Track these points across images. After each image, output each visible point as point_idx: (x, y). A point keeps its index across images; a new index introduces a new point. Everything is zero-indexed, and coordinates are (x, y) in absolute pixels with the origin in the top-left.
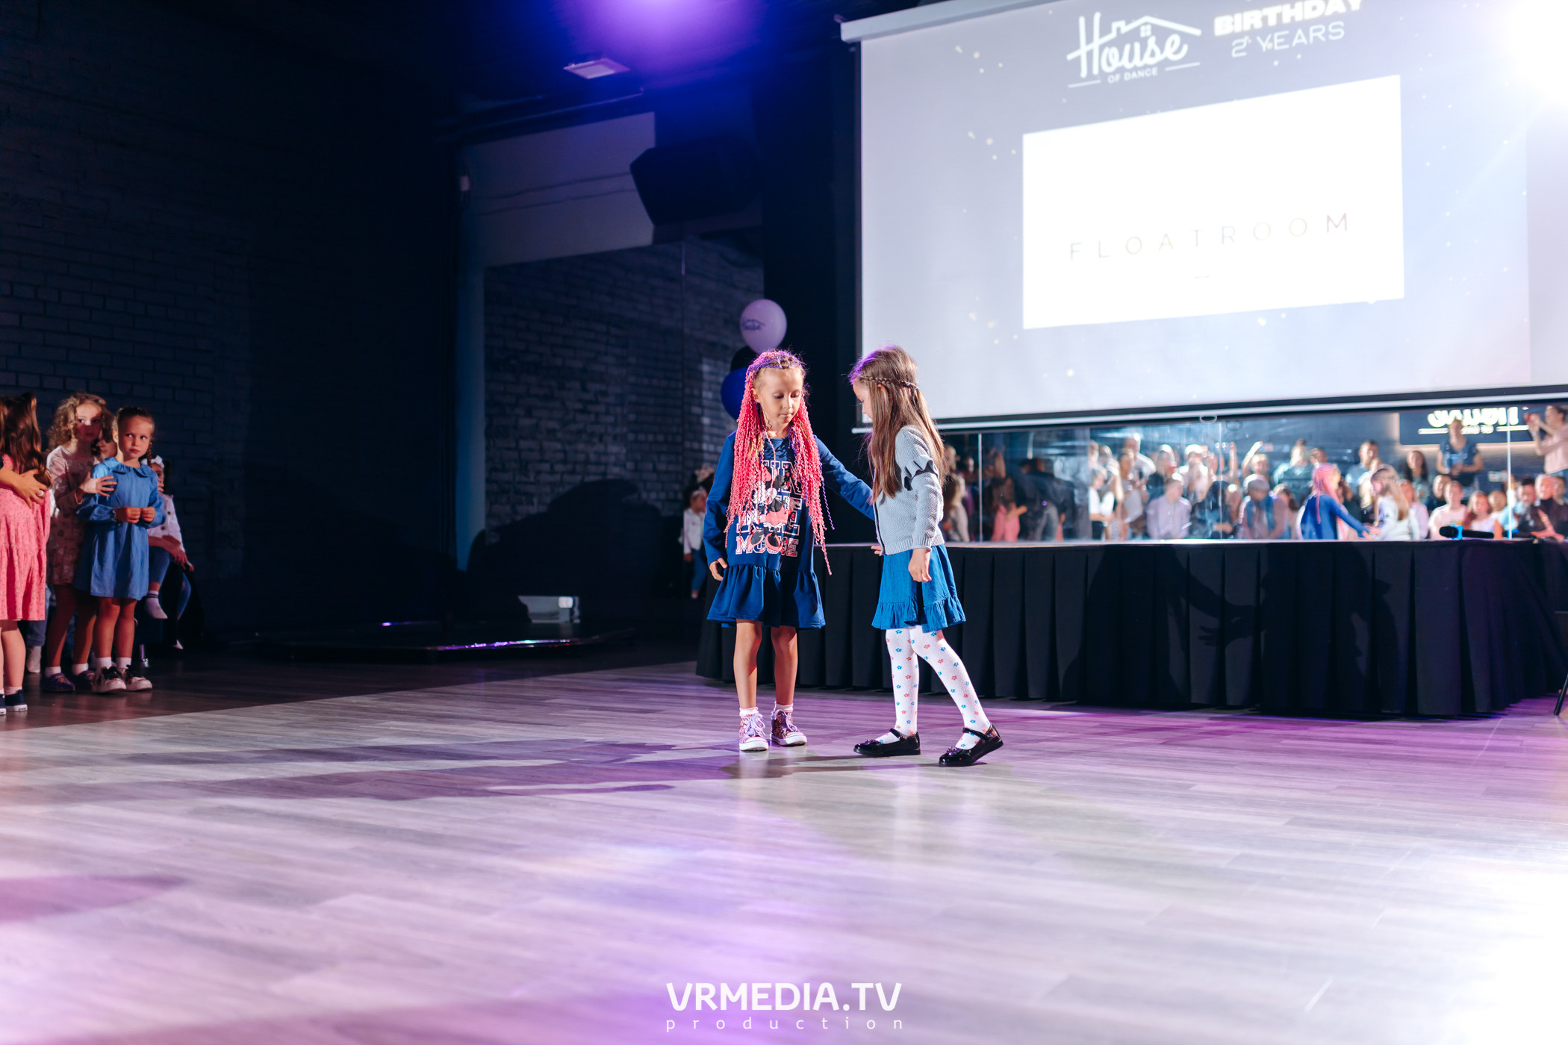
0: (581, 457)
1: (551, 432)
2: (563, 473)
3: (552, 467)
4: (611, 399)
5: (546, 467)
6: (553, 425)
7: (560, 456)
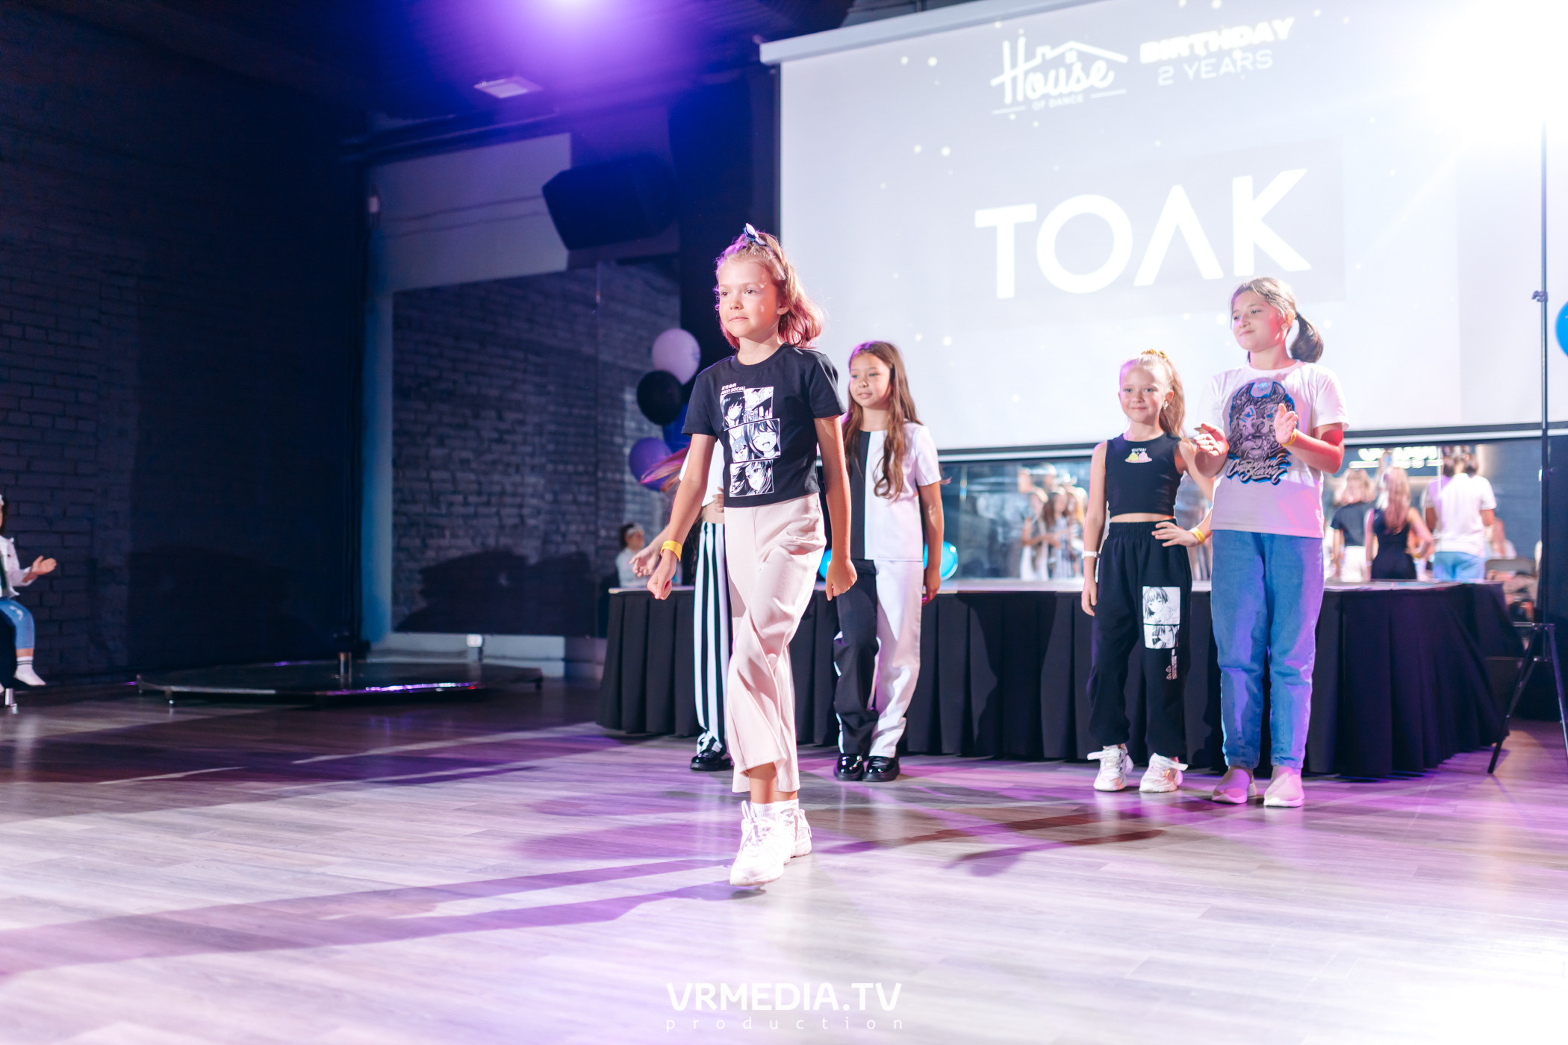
0: (497, 488)
1: (465, 462)
2: (477, 505)
3: (465, 498)
4: (529, 429)
5: (459, 498)
6: (466, 455)
7: (475, 487)
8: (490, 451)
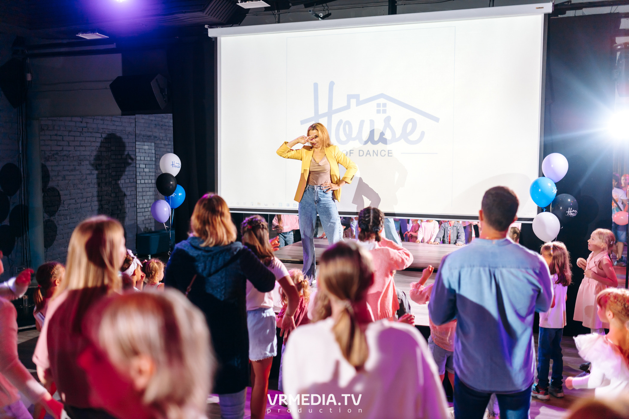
1: (75, 185)
2: (81, 203)
3: (76, 201)
7: (80, 195)
8: (86, 179)
